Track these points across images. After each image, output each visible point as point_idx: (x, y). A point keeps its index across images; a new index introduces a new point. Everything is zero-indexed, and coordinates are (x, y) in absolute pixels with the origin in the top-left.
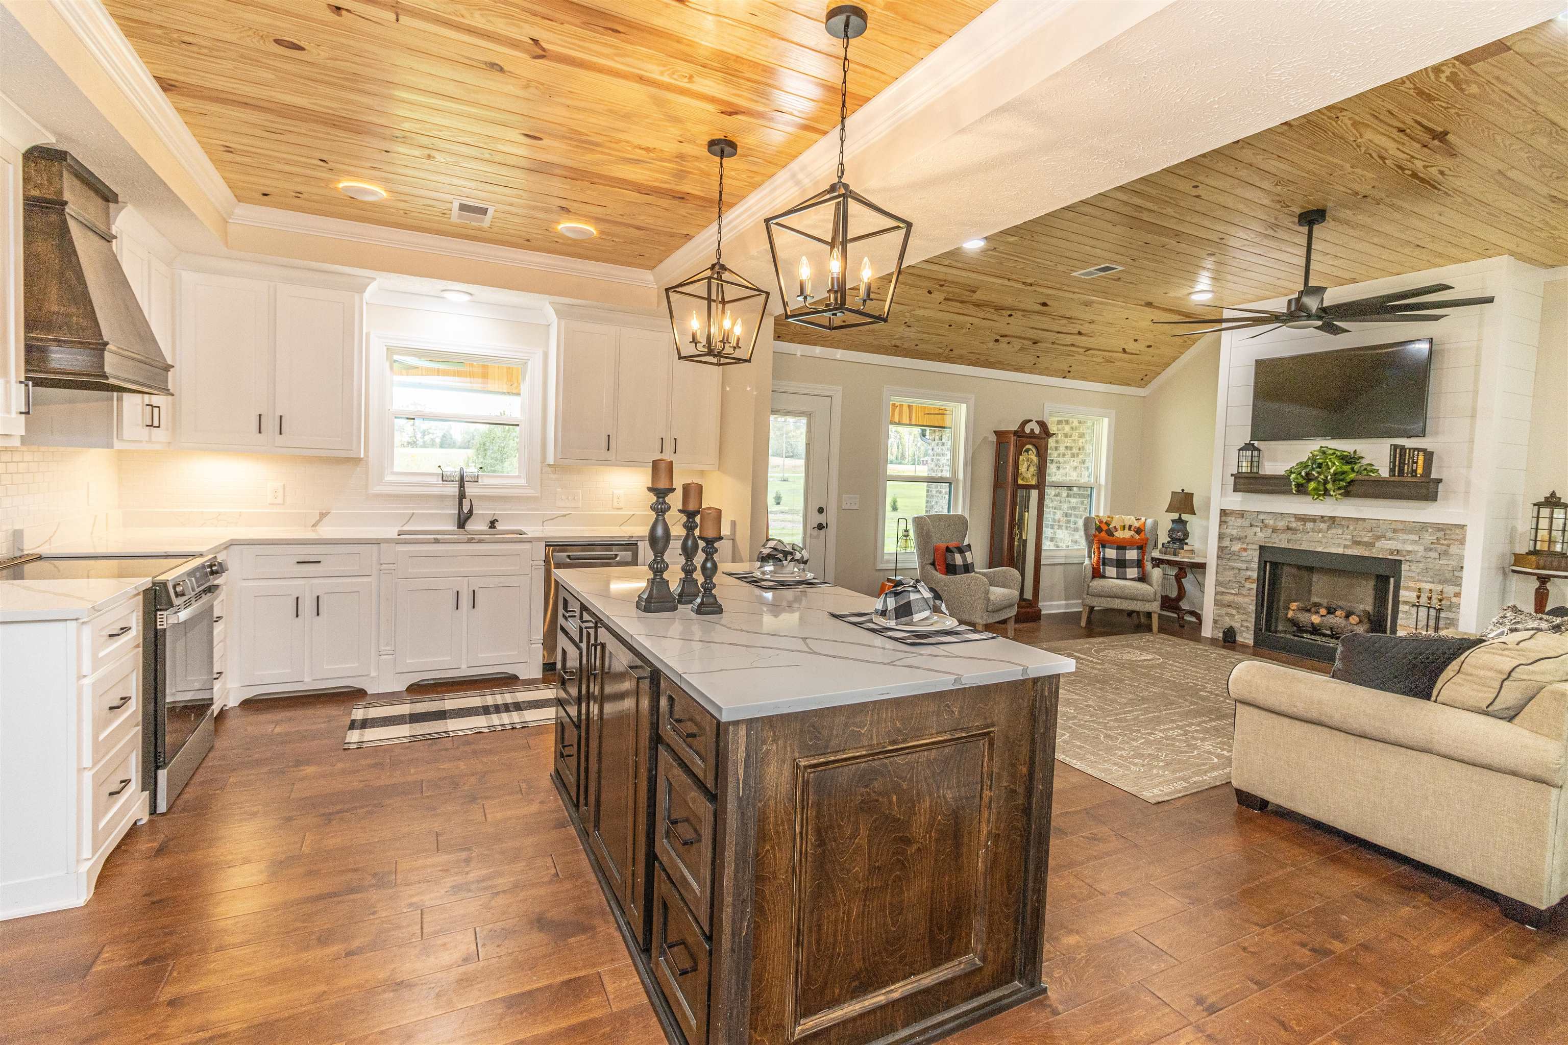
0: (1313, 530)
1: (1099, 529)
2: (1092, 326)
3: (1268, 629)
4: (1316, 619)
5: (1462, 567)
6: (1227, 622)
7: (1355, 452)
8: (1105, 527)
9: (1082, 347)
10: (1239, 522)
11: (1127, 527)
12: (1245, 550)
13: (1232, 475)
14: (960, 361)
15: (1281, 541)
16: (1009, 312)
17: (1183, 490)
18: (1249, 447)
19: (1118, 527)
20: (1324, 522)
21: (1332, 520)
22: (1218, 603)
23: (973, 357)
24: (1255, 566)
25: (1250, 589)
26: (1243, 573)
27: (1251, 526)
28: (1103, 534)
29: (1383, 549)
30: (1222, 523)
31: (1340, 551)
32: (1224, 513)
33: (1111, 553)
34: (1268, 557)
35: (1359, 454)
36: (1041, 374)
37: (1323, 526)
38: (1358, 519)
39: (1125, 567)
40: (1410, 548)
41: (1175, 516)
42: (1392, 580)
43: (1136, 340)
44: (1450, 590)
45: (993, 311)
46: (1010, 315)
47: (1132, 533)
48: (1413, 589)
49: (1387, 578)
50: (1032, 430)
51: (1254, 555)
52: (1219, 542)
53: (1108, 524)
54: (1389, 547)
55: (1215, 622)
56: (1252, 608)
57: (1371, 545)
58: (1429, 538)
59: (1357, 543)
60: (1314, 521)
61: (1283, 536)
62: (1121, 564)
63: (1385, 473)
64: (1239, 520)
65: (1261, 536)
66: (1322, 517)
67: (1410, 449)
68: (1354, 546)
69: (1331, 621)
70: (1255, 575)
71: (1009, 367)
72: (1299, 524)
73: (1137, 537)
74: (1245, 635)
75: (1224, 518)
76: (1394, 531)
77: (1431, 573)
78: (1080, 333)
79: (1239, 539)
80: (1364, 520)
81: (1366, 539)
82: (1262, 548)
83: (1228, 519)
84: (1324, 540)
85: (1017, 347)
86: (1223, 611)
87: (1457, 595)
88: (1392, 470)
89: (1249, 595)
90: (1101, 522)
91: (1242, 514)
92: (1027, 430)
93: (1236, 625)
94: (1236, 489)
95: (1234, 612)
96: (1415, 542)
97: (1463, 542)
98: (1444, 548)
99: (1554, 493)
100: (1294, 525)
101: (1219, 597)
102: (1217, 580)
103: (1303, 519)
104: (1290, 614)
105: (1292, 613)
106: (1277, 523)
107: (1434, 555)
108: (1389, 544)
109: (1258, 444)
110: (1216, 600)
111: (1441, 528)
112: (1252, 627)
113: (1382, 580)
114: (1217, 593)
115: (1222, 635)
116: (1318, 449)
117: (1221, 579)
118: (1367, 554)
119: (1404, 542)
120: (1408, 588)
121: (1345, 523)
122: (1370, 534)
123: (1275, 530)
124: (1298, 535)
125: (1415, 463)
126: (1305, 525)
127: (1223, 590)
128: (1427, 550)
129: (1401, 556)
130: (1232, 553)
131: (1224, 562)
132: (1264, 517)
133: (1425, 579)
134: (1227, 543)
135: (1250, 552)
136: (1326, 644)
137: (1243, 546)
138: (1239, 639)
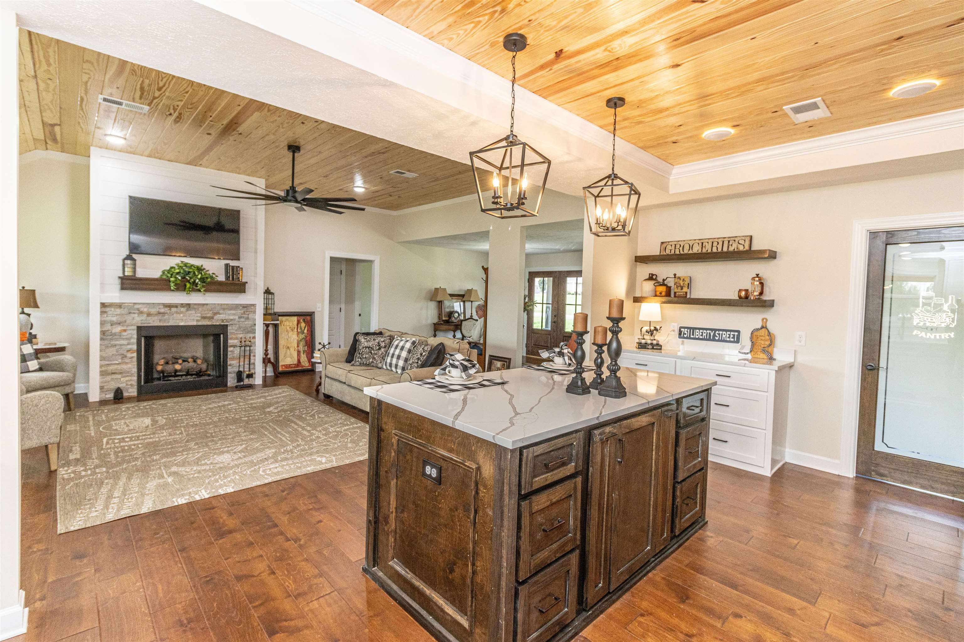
0: (177, 313)
3: (146, 382)
4: (178, 367)
5: (255, 324)
6: (114, 385)
7: (202, 266)
10: (118, 311)
12: (125, 331)
13: (120, 277)
15: (155, 322)
18: (129, 257)
20: (183, 307)
21: (188, 306)
22: (103, 373)
24: (134, 341)
25: (132, 357)
26: (124, 347)
27: (130, 313)
29: (217, 320)
30: (102, 313)
31: (195, 323)
32: (103, 305)
34: (144, 333)
37: (182, 309)
38: (204, 305)
40: (232, 317)
42: (222, 336)
44: (252, 335)
48: (237, 339)
51: (132, 333)
52: (101, 327)
54: (221, 318)
55: (101, 388)
56: (135, 370)
57: (212, 318)
58: (240, 312)
59: (203, 318)
60: (176, 307)
61: (155, 318)
63: (221, 278)
65: (139, 320)
66: (182, 304)
68: (203, 320)
69: (188, 365)
70: (135, 347)
72: (166, 309)
74: (130, 390)
75: (104, 309)
76: (224, 309)
77: (242, 329)
79: (119, 324)
80: (207, 304)
81: (208, 315)
82: (139, 329)
83: (107, 309)
84: (185, 318)
86: (109, 378)
87: (254, 338)
88: (227, 278)
89: (132, 362)
91: (120, 306)
93: (122, 386)
94: (123, 287)
95: (119, 376)
96: (234, 314)
97: (255, 312)
98: (247, 316)
99: (268, 288)
100: (162, 310)
101: (103, 369)
102: (101, 356)
103: (170, 306)
104: (159, 368)
105: (161, 367)
106: (150, 310)
107: (242, 320)
108: (221, 317)
109: (134, 256)
110: (101, 372)
111: (245, 306)
112: (135, 383)
113: (217, 337)
114: (101, 366)
115: (110, 396)
116: (180, 262)
117: (104, 355)
118: (209, 323)
119: (229, 315)
120: (231, 339)
121: (195, 307)
122: (211, 312)
123: (149, 315)
124: (166, 317)
125: (239, 274)
126: (170, 310)
127: (107, 362)
128: (240, 318)
129: (227, 322)
130: (114, 334)
131: (106, 342)
132: (139, 306)
133: (239, 332)
134: (107, 327)
135: (129, 332)
136: (187, 380)
137: (123, 328)
138: (126, 394)
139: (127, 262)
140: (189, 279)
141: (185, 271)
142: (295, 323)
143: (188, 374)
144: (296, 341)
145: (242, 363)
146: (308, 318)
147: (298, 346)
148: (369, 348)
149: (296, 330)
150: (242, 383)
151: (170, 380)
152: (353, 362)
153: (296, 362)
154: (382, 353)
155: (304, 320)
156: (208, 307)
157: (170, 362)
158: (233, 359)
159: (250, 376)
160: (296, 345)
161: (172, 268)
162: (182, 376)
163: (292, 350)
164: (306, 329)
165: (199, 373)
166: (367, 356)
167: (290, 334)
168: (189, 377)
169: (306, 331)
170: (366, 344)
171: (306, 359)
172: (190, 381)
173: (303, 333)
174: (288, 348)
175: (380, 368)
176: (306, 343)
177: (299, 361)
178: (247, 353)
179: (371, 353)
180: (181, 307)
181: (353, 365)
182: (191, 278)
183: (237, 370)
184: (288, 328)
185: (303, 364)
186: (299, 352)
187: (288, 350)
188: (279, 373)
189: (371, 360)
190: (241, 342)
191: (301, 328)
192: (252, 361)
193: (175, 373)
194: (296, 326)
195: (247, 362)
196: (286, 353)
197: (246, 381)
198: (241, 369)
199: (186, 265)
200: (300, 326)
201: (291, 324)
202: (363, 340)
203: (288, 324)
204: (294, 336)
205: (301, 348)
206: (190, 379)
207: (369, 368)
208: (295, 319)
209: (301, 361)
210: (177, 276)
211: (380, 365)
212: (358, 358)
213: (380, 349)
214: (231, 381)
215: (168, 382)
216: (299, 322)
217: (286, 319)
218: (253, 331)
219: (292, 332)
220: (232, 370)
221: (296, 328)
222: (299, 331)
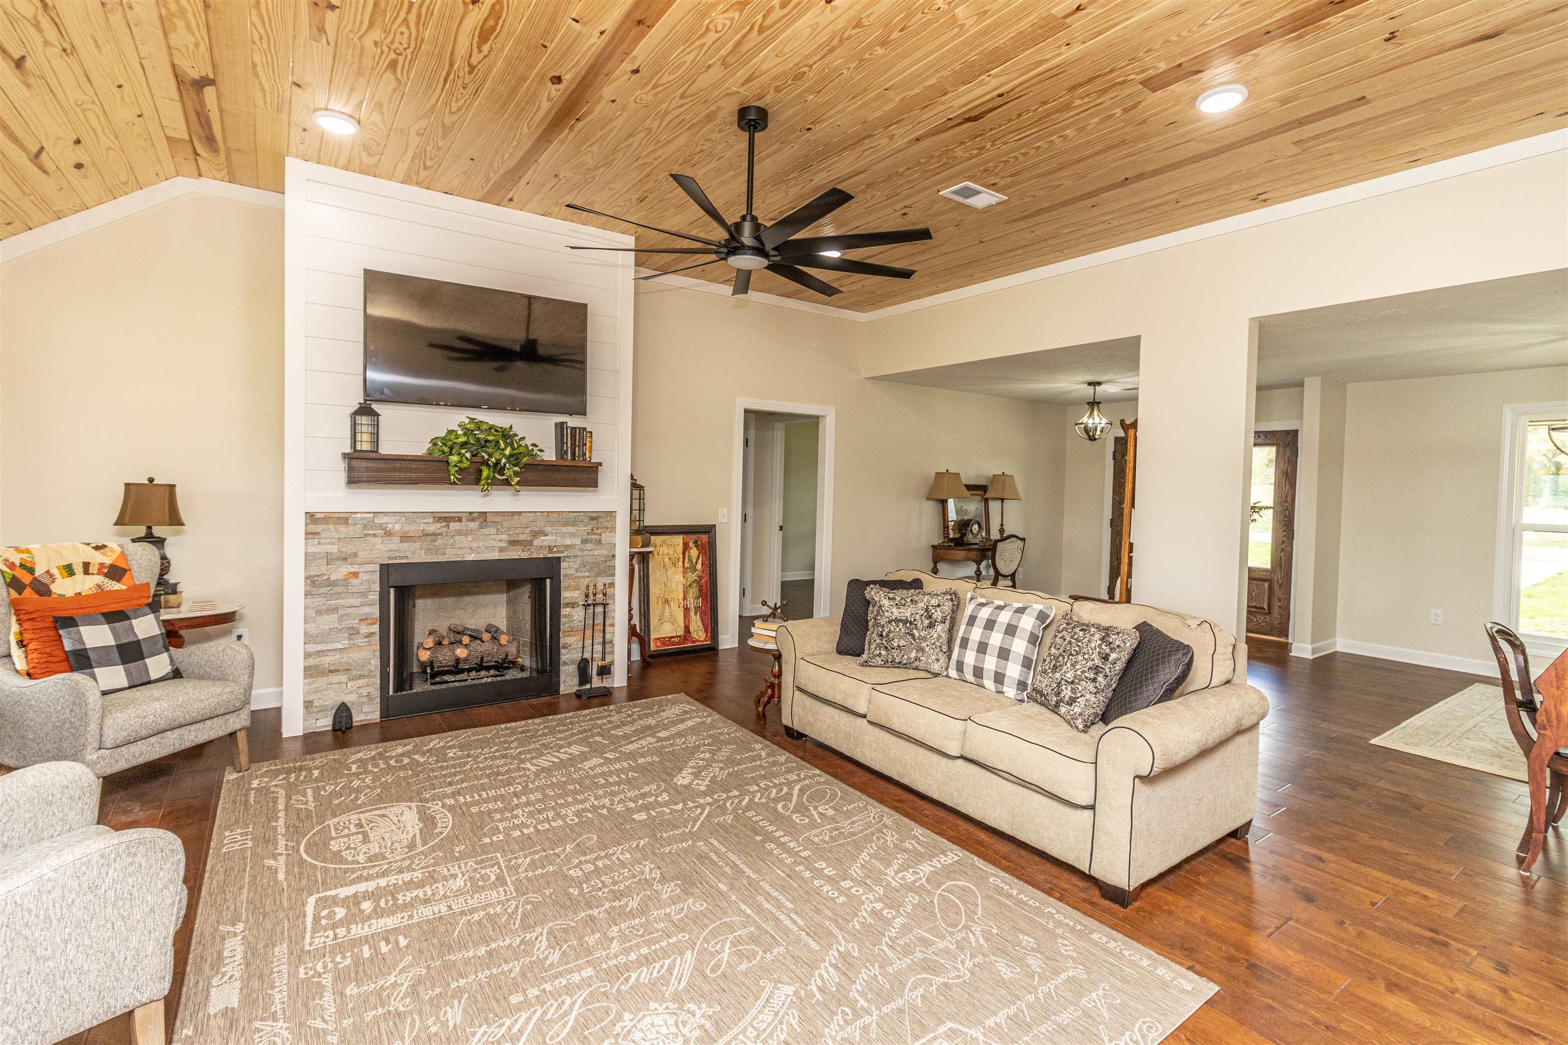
0: (460, 533)
1: (15, 584)
3: (399, 687)
4: (461, 653)
5: (614, 556)
6: (332, 699)
7: (511, 427)
8: (26, 579)
10: (342, 531)
11: (78, 569)
12: (356, 574)
13: (344, 455)
15: (416, 554)
17: (149, 479)
18: (365, 410)
19: (55, 572)
20: (473, 520)
21: (483, 517)
22: (311, 672)
24: (375, 597)
25: (370, 634)
26: (352, 612)
27: (366, 535)
28: (28, 592)
29: (540, 548)
30: (310, 535)
31: (495, 555)
32: (311, 517)
33: (97, 635)
34: (395, 579)
35: (518, 430)
37: (473, 525)
38: (513, 514)
39: (142, 657)
40: (568, 542)
41: (138, 528)
42: (548, 581)
43: (77, 142)
47: (99, 579)
48: (577, 588)
49: (544, 580)
51: (371, 580)
52: (306, 567)
53: (27, 568)
54: (548, 543)
55: (308, 705)
56: (376, 662)
57: (530, 543)
58: (583, 529)
59: (513, 543)
60: (460, 520)
61: (417, 546)
62: (131, 653)
63: (550, 455)
64: (342, 528)
65: (385, 551)
66: (471, 513)
68: (512, 548)
69: (480, 649)
70: (376, 611)
72: (439, 525)
73: (116, 586)
74: (366, 708)
75: (312, 528)
76: (553, 524)
77: (588, 567)
79: (345, 559)
80: (520, 513)
81: (522, 538)
82: (386, 570)
83: (319, 528)
84: (475, 545)
86: (322, 682)
87: (612, 585)
88: (561, 453)
89: (369, 644)
90: (12, 566)
91: (343, 519)
93: (350, 699)
94: (353, 480)
95: (344, 678)
96: (573, 535)
97: (613, 529)
98: (597, 537)
100: (433, 528)
101: (312, 662)
102: (306, 634)
103: (446, 518)
104: (424, 656)
105: (428, 653)
106: (407, 528)
107: (589, 546)
108: (548, 540)
109: (376, 407)
110: (306, 668)
111: (594, 517)
112: (377, 693)
113: (538, 584)
114: (307, 656)
115: (325, 723)
116: (467, 421)
117: (314, 632)
118: (525, 555)
119: (563, 535)
120: (568, 588)
121: (496, 519)
122: (528, 531)
123: (405, 538)
124: (440, 541)
125: (585, 445)
126: (448, 526)
127: (319, 647)
128: (585, 542)
129: (559, 552)
130: (331, 584)
131: (318, 602)
132: (385, 519)
133: (583, 574)
134: (320, 568)
135: (364, 577)
136: (479, 681)
137: (353, 570)
138: (358, 718)
139: (359, 419)
140: (486, 457)
141: (478, 440)
142: (680, 549)
143: (480, 667)
144: (681, 588)
145: (588, 642)
146: (704, 538)
147: (685, 598)
148: (905, 622)
149: (681, 563)
150: (588, 686)
151: (447, 682)
152: (865, 657)
153: (681, 632)
154: (939, 637)
155: (695, 542)
156: (523, 519)
157: (446, 642)
158: (569, 633)
159: (605, 671)
160: (682, 597)
161: (450, 432)
162: (469, 670)
163: (674, 605)
164: (700, 561)
165: (503, 665)
166: (902, 643)
167: (671, 571)
168: (483, 673)
169: (699, 566)
170: (896, 613)
171: (700, 623)
172: (486, 684)
173: (694, 570)
174: (667, 601)
175: (936, 675)
176: (700, 591)
177: (687, 629)
178: (599, 620)
179: (913, 636)
180: (469, 520)
181: (865, 664)
182: (490, 455)
183: (577, 656)
184: (666, 560)
185: (694, 635)
186: (687, 610)
187: (667, 607)
188: (651, 656)
189: (913, 654)
190: (587, 596)
191: (690, 560)
192: (608, 637)
193: (456, 668)
194: (681, 556)
195: (599, 638)
196: (662, 614)
197: (596, 682)
198: (587, 655)
199: (479, 425)
200: (690, 556)
201: (671, 552)
202: (886, 602)
203: (665, 552)
204: (677, 577)
205: (691, 603)
206: (486, 677)
207: (912, 674)
208: (679, 540)
209: (692, 630)
210: (463, 451)
211: (936, 667)
212: (879, 646)
213: (931, 626)
214: (568, 683)
215: (443, 686)
216: (686, 547)
217: (664, 542)
218: (610, 571)
219: (673, 569)
220: (569, 656)
221: (681, 560)
222: (687, 565)
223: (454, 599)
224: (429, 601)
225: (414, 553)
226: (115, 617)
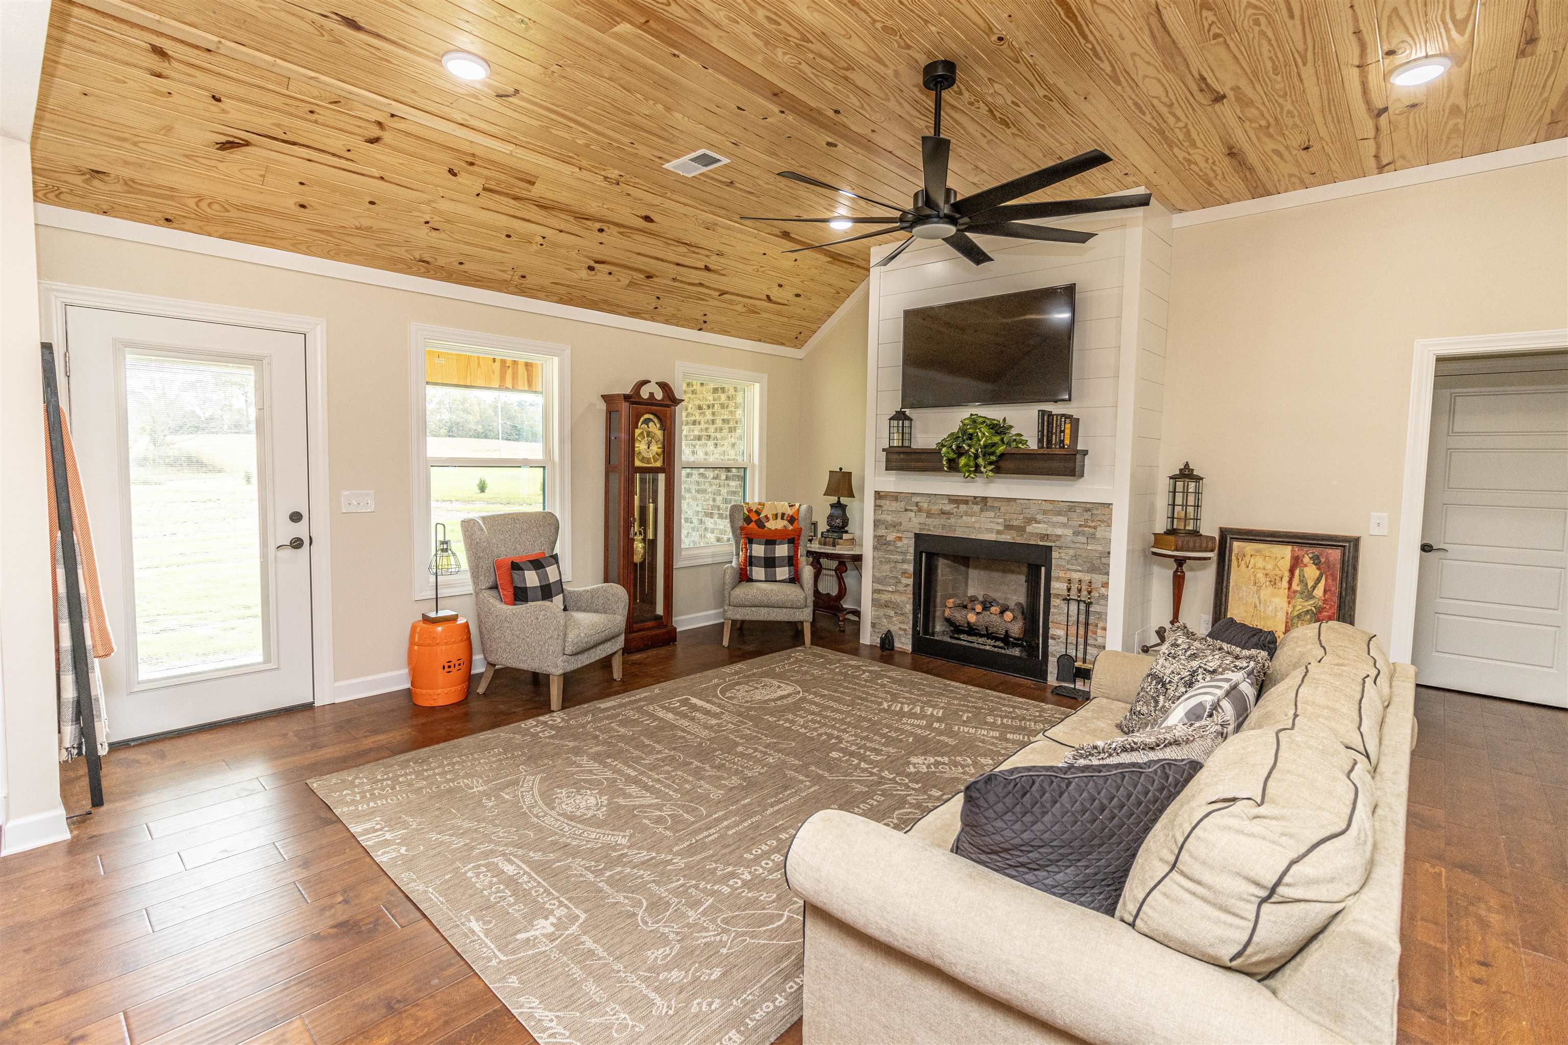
0: (966, 514)
1: (748, 520)
2: (722, 260)
3: (926, 631)
4: (972, 618)
5: (1109, 553)
6: (885, 625)
7: (1004, 420)
8: (754, 517)
9: (715, 289)
10: (895, 506)
11: (779, 516)
12: (900, 539)
13: (884, 450)
14: (542, 295)
16: (598, 225)
17: (841, 469)
18: (900, 416)
19: (770, 516)
20: (976, 504)
22: (875, 603)
23: (562, 290)
24: (911, 557)
25: (907, 585)
26: (899, 566)
27: (906, 510)
28: (753, 525)
29: (1033, 533)
30: (877, 507)
31: (992, 537)
32: (878, 495)
33: (758, 550)
34: (923, 546)
35: (1009, 422)
36: (667, 322)
37: (976, 508)
38: (1009, 500)
39: (775, 567)
40: (1059, 531)
41: (834, 499)
42: (1043, 569)
43: (780, 286)
44: (1097, 579)
45: (571, 219)
46: (601, 230)
47: (785, 523)
48: (1064, 580)
49: (1038, 568)
50: (652, 394)
51: (908, 544)
52: (875, 530)
53: (758, 513)
54: (1039, 531)
55: (873, 625)
56: (909, 608)
57: (1023, 529)
58: (1077, 520)
59: (1008, 527)
60: (967, 503)
61: (936, 522)
62: (770, 563)
63: (1033, 445)
64: (894, 504)
65: (915, 522)
66: (975, 498)
67: (1057, 415)
68: (1006, 531)
69: (987, 619)
70: (910, 568)
71: (620, 310)
72: (952, 506)
73: (791, 528)
74: (903, 640)
75: (878, 502)
76: (1045, 512)
77: (1080, 561)
78: (707, 268)
79: (895, 527)
80: (1015, 500)
81: (1015, 523)
82: (917, 536)
83: (882, 502)
84: (977, 525)
85: (625, 281)
86: (881, 612)
87: (1105, 585)
88: (1040, 441)
89: (905, 592)
90: (750, 511)
91: (895, 497)
92: (645, 393)
93: (894, 629)
94: (890, 467)
95: (891, 613)
96: (1064, 525)
97: (1110, 523)
98: (1092, 530)
99: (1187, 464)
100: (948, 507)
101: (875, 595)
102: (874, 576)
103: (956, 500)
104: (945, 612)
105: (948, 611)
106: (932, 506)
107: (1083, 539)
108: (1040, 528)
109: (909, 412)
110: (872, 599)
111: (1088, 508)
112: (910, 631)
113: (1034, 570)
114: (874, 591)
115: (878, 641)
117: (878, 575)
118: (1019, 540)
119: (1054, 525)
120: (1058, 579)
121: (997, 504)
122: (1021, 517)
123: (929, 515)
124: (952, 520)
125: (1062, 431)
126: (958, 507)
127: (880, 587)
128: (1076, 533)
129: (1051, 541)
130: (888, 543)
131: (880, 554)
132: (918, 499)
133: (1074, 567)
134: (882, 531)
135: (905, 541)
136: (982, 647)
137: (899, 535)
138: (898, 645)
139: (896, 422)
140: (967, 448)
141: (966, 434)
142: (1286, 564)
143: (989, 636)
144: (1280, 617)
145: (1072, 639)
146: (1335, 555)
149: (1285, 584)
151: (960, 639)
156: (1018, 506)
157: (963, 607)
158: (1059, 625)
159: (1083, 674)
162: (978, 635)
164: (1321, 585)
165: (1007, 640)
167: (1266, 592)
168: (988, 641)
169: (1319, 592)
172: (985, 650)
173: (1310, 596)
180: (973, 504)
183: (1063, 651)
184: (1260, 575)
191: (1303, 581)
192: (1099, 640)
193: (971, 630)
194: (1287, 575)
195: (1092, 639)
197: (1078, 684)
198: (1071, 653)
199: (973, 419)
200: (1302, 576)
203: (1260, 565)
204: (1277, 600)
206: (988, 645)
208: (1286, 552)
214: (1054, 673)
215: (954, 641)
216: (1296, 562)
217: (1258, 551)
218: (1104, 570)
219: (1270, 589)
220: (1056, 649)
221: (1286, 579)
222: (1295, 587)
223: (1000, 574)
224: (982, 573)
225: (935, 527)
226: (770, 542)
